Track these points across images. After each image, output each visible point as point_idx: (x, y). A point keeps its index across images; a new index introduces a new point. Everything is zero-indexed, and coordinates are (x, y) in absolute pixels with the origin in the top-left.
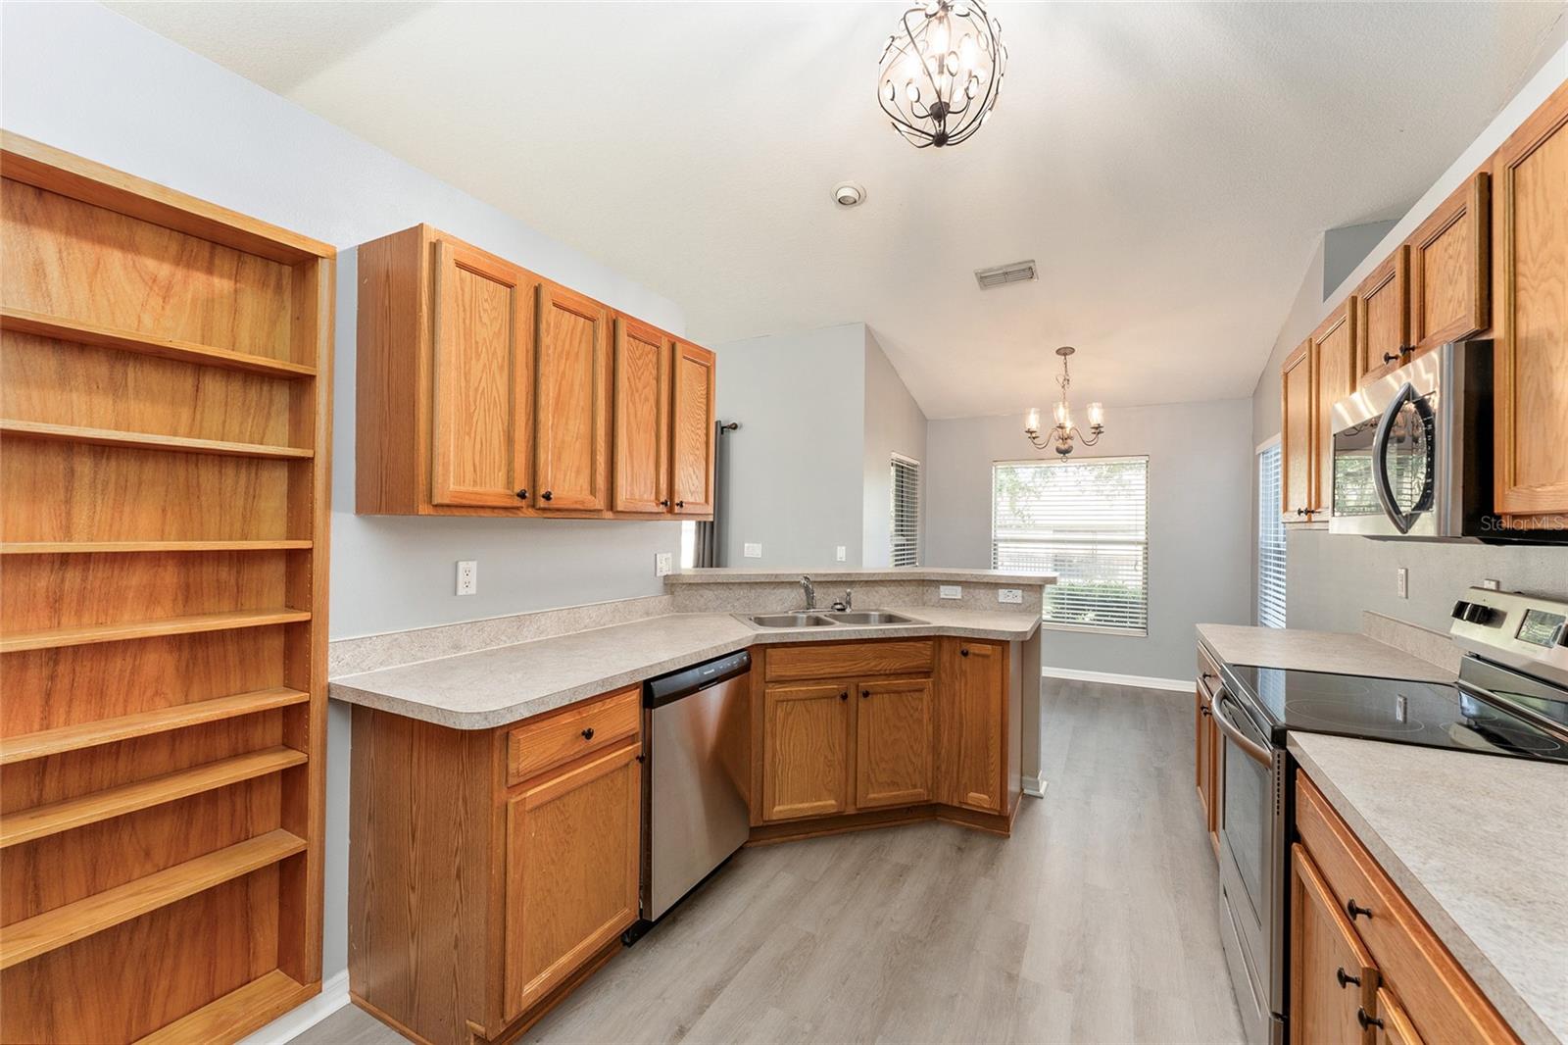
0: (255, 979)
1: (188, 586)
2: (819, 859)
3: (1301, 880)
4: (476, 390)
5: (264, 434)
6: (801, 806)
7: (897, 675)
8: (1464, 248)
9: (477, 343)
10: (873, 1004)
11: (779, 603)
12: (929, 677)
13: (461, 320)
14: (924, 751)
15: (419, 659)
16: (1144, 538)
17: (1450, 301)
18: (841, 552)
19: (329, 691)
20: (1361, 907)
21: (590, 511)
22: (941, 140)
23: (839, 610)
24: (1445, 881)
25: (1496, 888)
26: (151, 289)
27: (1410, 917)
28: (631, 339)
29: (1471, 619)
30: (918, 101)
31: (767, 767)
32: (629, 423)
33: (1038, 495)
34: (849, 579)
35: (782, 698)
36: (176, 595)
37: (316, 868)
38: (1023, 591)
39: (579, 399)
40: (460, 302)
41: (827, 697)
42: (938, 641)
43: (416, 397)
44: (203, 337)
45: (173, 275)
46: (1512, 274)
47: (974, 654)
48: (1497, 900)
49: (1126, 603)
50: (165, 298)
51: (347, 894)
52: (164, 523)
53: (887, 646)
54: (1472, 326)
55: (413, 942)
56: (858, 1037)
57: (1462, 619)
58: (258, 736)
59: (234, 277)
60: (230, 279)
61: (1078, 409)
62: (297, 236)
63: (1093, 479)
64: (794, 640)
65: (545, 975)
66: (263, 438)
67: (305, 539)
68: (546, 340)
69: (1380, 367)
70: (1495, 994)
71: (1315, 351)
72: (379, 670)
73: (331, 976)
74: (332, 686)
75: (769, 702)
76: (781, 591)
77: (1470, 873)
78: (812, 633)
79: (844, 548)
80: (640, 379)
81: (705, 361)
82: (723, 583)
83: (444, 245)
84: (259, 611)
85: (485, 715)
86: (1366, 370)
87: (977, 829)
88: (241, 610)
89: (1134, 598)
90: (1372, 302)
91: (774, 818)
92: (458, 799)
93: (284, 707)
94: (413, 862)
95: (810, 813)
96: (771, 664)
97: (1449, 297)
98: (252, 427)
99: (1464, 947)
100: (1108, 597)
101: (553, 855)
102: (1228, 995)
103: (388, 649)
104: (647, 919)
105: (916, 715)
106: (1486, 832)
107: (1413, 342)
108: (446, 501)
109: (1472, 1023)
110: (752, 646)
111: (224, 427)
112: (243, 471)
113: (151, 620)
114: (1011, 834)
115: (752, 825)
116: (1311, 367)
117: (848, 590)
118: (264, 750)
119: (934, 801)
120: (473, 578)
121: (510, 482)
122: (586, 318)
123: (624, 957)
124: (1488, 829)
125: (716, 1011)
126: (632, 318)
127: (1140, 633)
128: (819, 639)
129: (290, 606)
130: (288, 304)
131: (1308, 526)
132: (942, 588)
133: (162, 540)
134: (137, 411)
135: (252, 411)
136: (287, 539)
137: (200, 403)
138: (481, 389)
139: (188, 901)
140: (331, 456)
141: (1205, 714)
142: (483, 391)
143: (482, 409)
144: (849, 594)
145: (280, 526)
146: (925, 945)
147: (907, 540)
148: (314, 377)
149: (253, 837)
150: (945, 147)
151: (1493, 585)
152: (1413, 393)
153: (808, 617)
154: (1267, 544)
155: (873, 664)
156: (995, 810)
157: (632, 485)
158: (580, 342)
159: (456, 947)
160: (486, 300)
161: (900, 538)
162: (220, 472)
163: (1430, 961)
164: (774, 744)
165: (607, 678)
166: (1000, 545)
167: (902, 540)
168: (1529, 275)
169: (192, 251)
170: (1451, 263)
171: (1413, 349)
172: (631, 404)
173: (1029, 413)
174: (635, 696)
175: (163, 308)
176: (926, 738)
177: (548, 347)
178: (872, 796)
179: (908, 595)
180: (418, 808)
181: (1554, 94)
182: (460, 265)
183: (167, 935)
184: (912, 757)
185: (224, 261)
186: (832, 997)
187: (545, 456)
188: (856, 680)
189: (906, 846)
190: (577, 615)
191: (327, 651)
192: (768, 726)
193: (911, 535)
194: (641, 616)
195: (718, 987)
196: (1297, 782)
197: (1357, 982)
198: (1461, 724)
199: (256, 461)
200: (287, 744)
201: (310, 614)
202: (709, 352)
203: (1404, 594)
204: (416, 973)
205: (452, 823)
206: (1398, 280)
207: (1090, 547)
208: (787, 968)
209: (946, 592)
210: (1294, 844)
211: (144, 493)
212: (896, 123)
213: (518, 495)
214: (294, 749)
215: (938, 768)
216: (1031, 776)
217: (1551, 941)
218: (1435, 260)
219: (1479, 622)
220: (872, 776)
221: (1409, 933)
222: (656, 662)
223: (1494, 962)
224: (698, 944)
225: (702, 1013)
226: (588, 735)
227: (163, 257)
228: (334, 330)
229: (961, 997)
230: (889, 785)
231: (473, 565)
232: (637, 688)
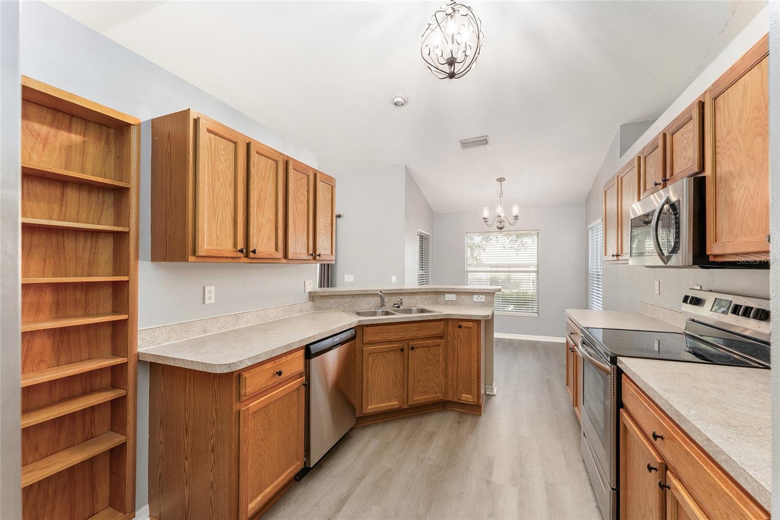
0: (97, 513)
1: (58, 301)
2: (391, 431)
3: (625, 425)
4: (218, 196)
5: (100, 218)
6: (381, 405)
7: (427, 338)
8: (691, 135)
9: (218, 171)
10: (424, 500)
11: (367, 304)
12: (442, 339)
13: (210, 160)
14: (440, 375)
15: (186, 338)
16: (536, 269)
17: (685, 158)
18: (394, 279)
19: (138, 356)
20: (658, 435)
21: (275, 259)
22: (452, 75)
23: (397, 307)
24: (699, 419)
25: (721, 421)
26: (37, 140)
27: (683, 437)
28: (295, 171)
29: (691, 303)
30: (442, 56)
31: (364, 387)
32: (294, 214)
33: (484, 250)
34: (401, 292)
35: (371, 352)
36: (52, 307)
37: (131, 451)
38: (485, 296)
39: (270, 201)
40: (209, 150)
41: (394, 350)
42: (446, 321)
43: (187, 200)
44: (66, 166)
45: (49, 132)
46: (714, 147)
47: (465, 327)
48: (722, 426)
49: (529, 300)
50: (44, 144)
51: (148, 464)
52: (44, 268)
53: (423, 324)
54: (696, 170)
55: (187, 486)
56: (418, 517)
57: (687, 303)
58: (97, 382)
59: (83, 134)
60: (81, 135)
61: (507, 208)
62: (119, 113)
63: (509, 241)
64: (378, 323)
65: (259, 498)
66: (99, 221)
67: (124, 276)
68: (253, 171)
69: (651, 188)
70: (728, 467)
71: (620, 181)
72: (163, 344)
73: (140, 508)
74: (140, 354)
75: (365, 354)
76: (368, 298)
77: (708, 415)
78: (386, 319)
79: (395, 277)
80: (299, 191)
81: (330, 182)
82: (338, 295)
83: (201, 120)
84: (98, 315)
85: (229, 365)
86: (645, 190)
87: (466, 413)
88: (88, 314)
89: (532, 298)
90: (648, 158)
91: (368, 412)
92: (212, 410)
93: (112, 366)
94: (186, 444)
95: (386, 409)
96: (366, 335)
97: (684, 156)
98: (93, 215)
99: (712, 448)
100: (520, 298)
101: (262, 435)
102: (587, 482)
103: (169, 333)
104: (308, 466)
105: (437, 358)
106: (711, 397)
107: (668, 177)
108: (203, 254)
109: (716, 481)
110: (357, 326)
111: (78, 216)
112: (89, 239)
113: (38, 321)
114: (482, 413)
115: (357, 416)
116: (618, 188)
117: (401, 297)
118: (101, 390)
119: (446, 400)
120: (213, 295)
121: (235, 244)
122: (273, 160)
123: (296, 487)
124: (711, 396)
125: (346, 509)
126: (295, 160)
127: (536, 315)
128: (390, 322)
129: (115, 312)
130: (113, 150)
131: (616, 262)
132: (446, 295)
133: (44, 277)
134: (29, 206)
135: (93, 207)
136: (113, 276)
137: (64, 202)
138: (220, 195)
139: (59, 474)
140: (139, 231)
141: (572, 351)
142: (222, 196)
143: (221, 206)
144: (401, 299)
145: (109, 268)
146: (446, 469)
147: (425, 272)
148: (129, 188)
149: (95, 437)
150: (453, 79)
151: (699, 288)
152: (670, 200)
153: (382, 311)
154: (592, 271)
155: (416, 333)
156: (475, 402)
157: (295, 245)
158: (270, 172)
159: (212, 487)
160: (223, 150)
161: (422, 271)
162: (76, 240)
163: (694, 455)
164: (368, 375)
165: (289, 344)
166: (469, 274)
167: (422, 272)
168: (721, 148)
169: (60, 119)
170: (685, 141)
171: (668, 180)
172: (295, 204)
173: (484, 209)
174: (302, 353)
175: (43, 150)
176: (441, 368)
177: (254, 175)
178: (415, 399)
179: (430, 299)
180: (189, 416)
181: (733, 66)
182: (209, 131)
183: (48, 493)
184: (434, 378)
185: (77, 125)
186: (403, 499)
187: (253, 231)
188: (408, 341)
189: (432, 422)
190: (266, 313)
191: (137, 335)
192: (365, 366)
193: (427, 270)
194: (298, 313)
195: (346, 498)
196: (622, 380)
197: (656, 469)
198: (687, 351)
199: (96, 233)
200: (114, 386)
201: (127, 315)
202: (332, 178)
203: (658, 293)
204: (189, 503)
205: (209, 423)
206: (660, 149)
207: (507, 274)
208: (380, 486)
209: (448, 297)
210: (621, 409)
211: (33, 251)
212: (430, 66)
213: (239, 251)
214: (118, 388)
215: (447, 383)
216: (490, 385)
217: (748, 443)
218: (677, 140)
219: (694, 304)
220: (416, 388)
221: (683, 444)
222: (312, 335)
223: (727, 453)
224: (334, 477)
225: (339, 511)
226: (280, 373)
227: (43, 122)
228: (140, 164)
229: (465, 493)
230: (424, 393)
231: (213, 288)
232: (303, 349)
